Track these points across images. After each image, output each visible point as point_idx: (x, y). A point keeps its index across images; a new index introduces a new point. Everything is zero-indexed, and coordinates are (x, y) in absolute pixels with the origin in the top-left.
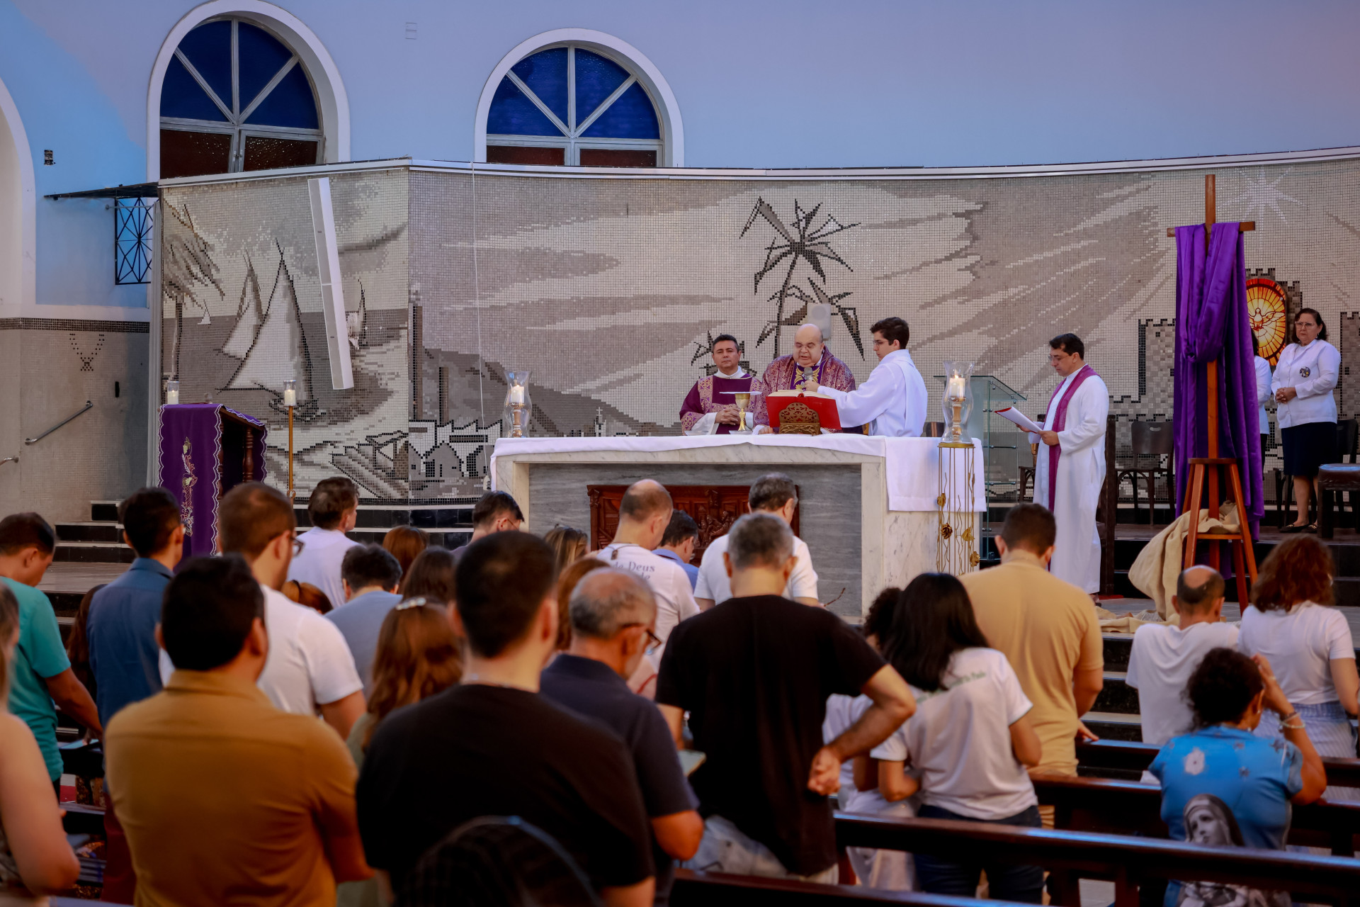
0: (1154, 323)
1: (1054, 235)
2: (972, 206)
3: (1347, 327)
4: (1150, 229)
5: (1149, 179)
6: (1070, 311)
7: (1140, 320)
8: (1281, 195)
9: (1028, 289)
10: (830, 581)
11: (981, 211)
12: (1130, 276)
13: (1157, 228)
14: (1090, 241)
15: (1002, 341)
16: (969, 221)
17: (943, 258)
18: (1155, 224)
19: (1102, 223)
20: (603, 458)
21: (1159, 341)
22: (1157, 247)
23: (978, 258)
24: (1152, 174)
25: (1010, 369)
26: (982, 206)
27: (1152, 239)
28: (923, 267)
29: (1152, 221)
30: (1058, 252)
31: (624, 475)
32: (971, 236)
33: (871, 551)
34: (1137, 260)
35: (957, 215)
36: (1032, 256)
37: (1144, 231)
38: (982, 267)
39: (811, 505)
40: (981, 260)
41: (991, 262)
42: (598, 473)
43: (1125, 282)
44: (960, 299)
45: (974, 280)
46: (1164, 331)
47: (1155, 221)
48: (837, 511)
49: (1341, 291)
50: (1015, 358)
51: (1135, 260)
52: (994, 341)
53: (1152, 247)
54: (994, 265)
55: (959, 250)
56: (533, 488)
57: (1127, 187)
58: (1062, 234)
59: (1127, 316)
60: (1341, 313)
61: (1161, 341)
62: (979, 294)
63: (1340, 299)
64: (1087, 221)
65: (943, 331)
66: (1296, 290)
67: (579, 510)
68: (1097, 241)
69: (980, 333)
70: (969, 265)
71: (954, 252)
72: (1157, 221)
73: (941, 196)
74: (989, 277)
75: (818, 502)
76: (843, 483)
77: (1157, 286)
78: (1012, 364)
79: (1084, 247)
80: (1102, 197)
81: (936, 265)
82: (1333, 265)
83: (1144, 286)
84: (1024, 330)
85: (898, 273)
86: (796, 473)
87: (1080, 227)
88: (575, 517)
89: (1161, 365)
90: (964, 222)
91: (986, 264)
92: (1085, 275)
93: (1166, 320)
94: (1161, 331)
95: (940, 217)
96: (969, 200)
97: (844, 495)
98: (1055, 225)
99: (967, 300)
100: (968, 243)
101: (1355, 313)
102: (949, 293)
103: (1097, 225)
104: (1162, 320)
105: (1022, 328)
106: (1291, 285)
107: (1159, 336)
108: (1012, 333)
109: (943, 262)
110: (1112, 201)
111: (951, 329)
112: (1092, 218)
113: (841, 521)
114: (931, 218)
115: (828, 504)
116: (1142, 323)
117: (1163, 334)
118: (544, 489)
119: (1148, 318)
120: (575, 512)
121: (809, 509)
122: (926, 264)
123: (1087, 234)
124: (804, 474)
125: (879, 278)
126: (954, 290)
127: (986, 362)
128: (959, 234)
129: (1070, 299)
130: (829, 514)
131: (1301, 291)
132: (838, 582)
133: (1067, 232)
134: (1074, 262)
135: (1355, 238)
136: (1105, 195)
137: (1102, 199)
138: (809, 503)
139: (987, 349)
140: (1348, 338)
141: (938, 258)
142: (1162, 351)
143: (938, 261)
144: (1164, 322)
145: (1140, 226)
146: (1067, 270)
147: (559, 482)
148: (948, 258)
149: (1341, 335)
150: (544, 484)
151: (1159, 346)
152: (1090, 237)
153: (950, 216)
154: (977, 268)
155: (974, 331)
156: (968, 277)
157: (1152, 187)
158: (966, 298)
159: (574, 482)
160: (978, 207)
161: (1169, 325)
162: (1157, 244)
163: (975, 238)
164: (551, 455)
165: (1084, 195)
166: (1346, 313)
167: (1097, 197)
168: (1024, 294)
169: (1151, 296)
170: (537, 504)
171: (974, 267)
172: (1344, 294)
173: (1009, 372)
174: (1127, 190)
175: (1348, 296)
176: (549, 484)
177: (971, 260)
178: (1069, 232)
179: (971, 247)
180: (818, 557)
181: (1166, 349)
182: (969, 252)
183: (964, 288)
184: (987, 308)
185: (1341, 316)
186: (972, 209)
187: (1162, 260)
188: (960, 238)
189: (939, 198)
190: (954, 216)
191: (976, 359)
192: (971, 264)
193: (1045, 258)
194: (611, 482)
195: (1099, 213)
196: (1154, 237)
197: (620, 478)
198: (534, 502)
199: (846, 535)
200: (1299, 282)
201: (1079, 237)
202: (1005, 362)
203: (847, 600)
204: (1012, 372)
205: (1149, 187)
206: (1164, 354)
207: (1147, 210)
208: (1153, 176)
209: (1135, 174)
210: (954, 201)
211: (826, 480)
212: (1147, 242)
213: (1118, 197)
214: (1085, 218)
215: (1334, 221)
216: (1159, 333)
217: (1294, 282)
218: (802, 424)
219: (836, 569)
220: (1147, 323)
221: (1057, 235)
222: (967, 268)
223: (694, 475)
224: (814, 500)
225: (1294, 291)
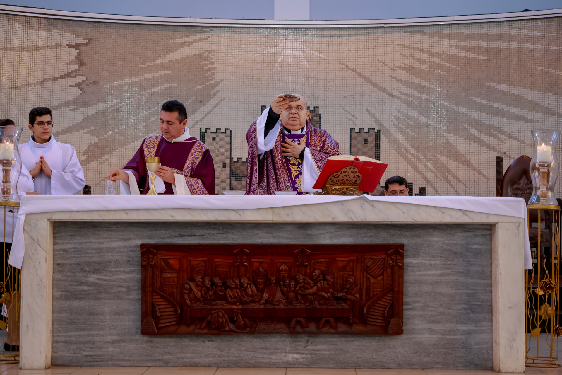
0: (211, 131)
1: (140, 66)
2: (80, 41)
3: (355, 138)
4: (208, 66)
5: (208, 32)
6: (150, 121)
7: (201, 129)
8: (305, 49)
9: (121, 103)
10: (441, 336)
11: (86, 44)
12: (194, 98)
13: (214, 66)
14: (165, 72)
15: (101, 139)
16: (78, 51)
17: (59, 76)
18: (213, 63)
19: (174, 60)
20: (172, 216)
21: (215, 143)
22: (214, 78)
23: (84, 78)
24: (211, 28)
25: (106, 160)
26: (87, 41)
27: (210, 73)
28: (44, 83)
29: (210, 60)
30: (142, 78)
31: (182, 234)
32: (80, 62)
33: (510, 308)
34: (199, 87)
35: (70, 46)
36: (123, 80)
37: (205, 68)
38: (87, 85)
39: (416, 263)
40: (87, 79)
41: (94, 82)
42: (147, 232)
43: (190, 101)
44: (71, 107)
45: (81, 94)
46: (218, 136)
47: (212, 61)
48: (449, 269)
49: (351, 114)
50: (110, 152)
51: (197, 87)
52: (95, 139)
53: (210, 78)
54: (96, 84)
55: (70, 71)
56: (58, 247)
57: (193, 36)
58: (145, 66)
59: (192, 125)
60: (351, 129)
61: (216, 143)
62: (85, 104)
63: (350, 120)
64: (163, 57)
65: (58, 130)
66: (316, 112)
67: (122, 269)
68: (171, 72)
69: (85, 133)
70: (78, 83)
71: (67, 73)
72: (214, 61)
73: (58, 31)
74: (92, 93)
75: (425, 260)
76: (455, 242)
77: (214, 106)
78: (108, 156)
79: (161, 76)
80: (174, 41)
81: (54, 81)
82: (345, 97)
83: (204, 105)
84: (117, 133)
85: (26, 85)
86: (399, 233)
87: (159, 61)
88: (116, 277)
89: (216, 160)
90: (74, 52)
91: (90, 83)
92: (161, 95)
93: (220, 129)
94: (216, 136)
95: (56, 46)
96: (78, 36)
97: (456, 253)
98: (140, 58)
99: (76, 109)
100: (77, 67)
101: (362, 129)
102: (63, 102)
103: (171, 61)
104: (217, 129)
105: (115, 131)
106: (313, 109)
107: (215, 140)
108: (108, 134)
109: (59, 80)
110: (182, 45)
111: (64, 129)
112: (167, 56)
113: (453, 278)
114: (51, 47)
115: (438, 262)
116: (202, 131)
117: (217, 139)
118: (74, 248)
119: (206, 127)
120: (116, 271)
121: (414, 267)
122: (45, 80)
123: (163, 66)
124: (408, 233)
125: (12, 88)
126: (66, 101)
127: (89, 154)
128: (70, 60)
129: (150, 111)
130: (439, 272)
131: (320, 113)
132: (448, 337)
133: (149, 64)
134: (154, 86)
135: (362, 80)
136: (177, 41)
137: (174, 43)
138: (414, 261)
139: (90, 145)
140: (356, 145)
141: (55, 76)
142: (217, 150)
143: (55, 79)
144: (218, 131)
145: (201, 64)
146: (149, 91)
147: (94, 241)
148: (63, 77)
149: (351, 143)
150: (74, 243)
151: (215, 147)
152: (165, 69)
153: (64, 47)
154: (83, 86)
155: (81, 131)
156: (76, 92)
157: (210, 37)
158: (75, 107)
159: (116, 241)
160: (85, 42)
161: (222, 133)
162: (214, 77)
163: (82, 64)
164: (100, 213)
165: (162, 39)
166: (354, 129)
167: (171, 41)
168: (118, 107)
169: (209, 112)
170: (64, 264)
171: (81, 85)
172: (353, 116)
173: (106, 161)
174: (192, 38)
175: (356, 118)
176: (80, 243)
177: (79, 79)
178: (151, 64)
179: (79, 70)
180: (426, 313)
181: (220, 149)
182: (78, 73)
183: (74, 100)
184: (90, 115)
185: (351, 131)
186: (80, 42)
187: (217, 87)
188: (71, 63)
189: (56, 33)
190: (67, 47)
191: (82, 152)
192: (79, 82)
193: (133, 81)
194: (164, 240)
195: (172, 52)
196: (212, 71)
197: (176, 237)
198: (59, 262)
199: (458, 291)
200: (318, 107)
201: (157, 68)
202: (103, 155)
203: (460, 354)
204: (108, 161)
205: (209, 37)
206: (218, 152)
207: (207, 53)
208: (211, 30)
209: (198, 28)
210: (67, 36)
211: (435, 239)
212: (207, 75)
213: (186, 42)
214: (162, 56)
215: (346, 67)
216: (215, 138)
217: (314, 107)
218: (345, 187)
219: (447, 325)
220: (206, 131)
221: (142, 66)
222: (76, 85)
223: (272, 234)
224: (421, 258)
225: (315, 113)
